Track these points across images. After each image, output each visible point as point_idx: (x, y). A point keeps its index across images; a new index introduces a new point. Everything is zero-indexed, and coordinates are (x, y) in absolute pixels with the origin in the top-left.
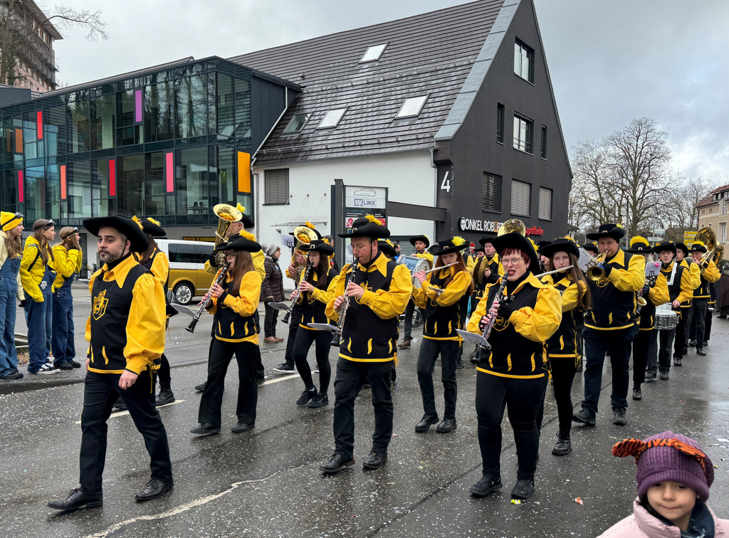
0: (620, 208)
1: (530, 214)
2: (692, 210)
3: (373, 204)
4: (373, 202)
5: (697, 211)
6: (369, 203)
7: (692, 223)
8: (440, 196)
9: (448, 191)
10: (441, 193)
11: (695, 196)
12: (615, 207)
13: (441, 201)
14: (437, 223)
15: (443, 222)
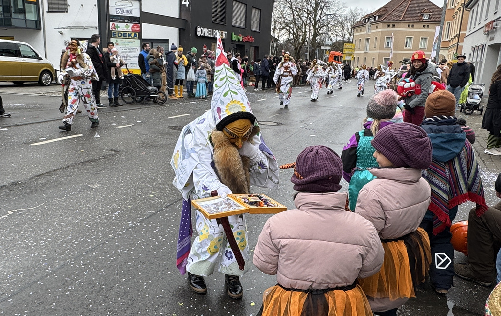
0: (305, 26)
1: (245, 26)
2: (350, 29)
3: (131, 13)
4: (131, 11)
5: (353, 30)
6: (127, 12)
7: (349, 39)
8: (182, 10)
9: (187, 6)
10: (183, 7)
11: (353, 20)
12: (302, 25)
13: (183, 13)
14: (180, 30)
15: (184, 30)
